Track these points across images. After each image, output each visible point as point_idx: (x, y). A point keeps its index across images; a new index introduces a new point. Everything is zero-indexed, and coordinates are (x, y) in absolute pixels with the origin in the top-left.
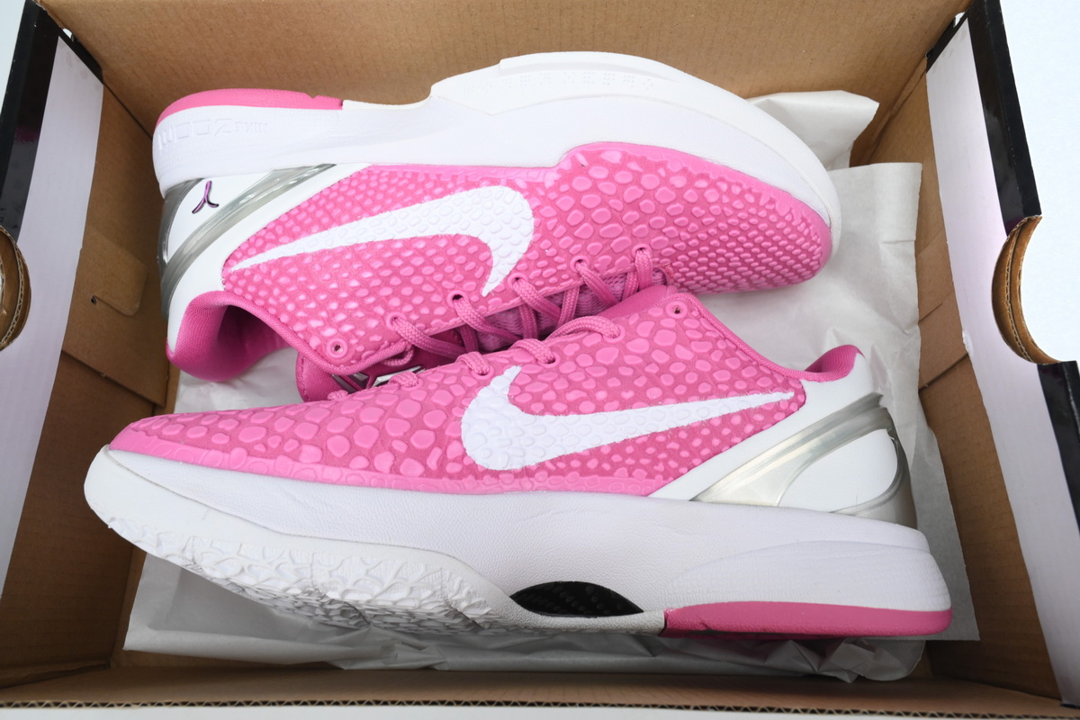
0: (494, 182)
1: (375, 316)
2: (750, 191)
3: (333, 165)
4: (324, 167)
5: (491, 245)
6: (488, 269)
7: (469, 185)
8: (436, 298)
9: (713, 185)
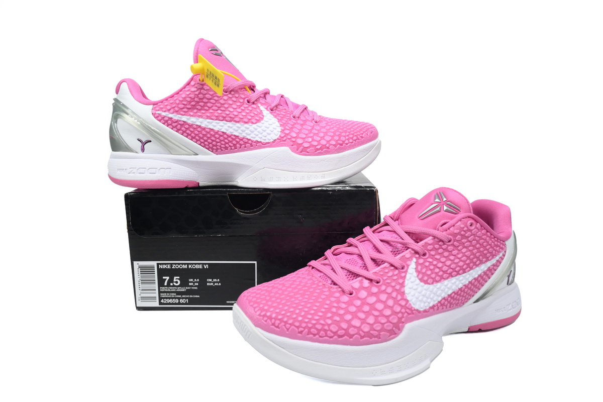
0: (425, 311)
1: (457, 241)
2: (315, 335)
3: (474, 303)
4: (477, 301)
5: (418, 281)
6: (416, 269)
7: (433, 307)
8: (433, 253)
9: (335, 333)
